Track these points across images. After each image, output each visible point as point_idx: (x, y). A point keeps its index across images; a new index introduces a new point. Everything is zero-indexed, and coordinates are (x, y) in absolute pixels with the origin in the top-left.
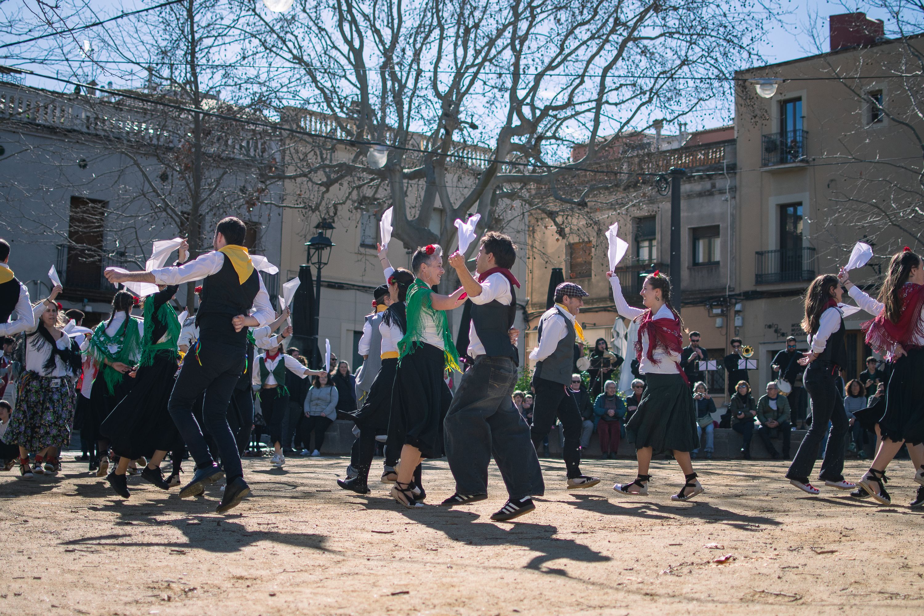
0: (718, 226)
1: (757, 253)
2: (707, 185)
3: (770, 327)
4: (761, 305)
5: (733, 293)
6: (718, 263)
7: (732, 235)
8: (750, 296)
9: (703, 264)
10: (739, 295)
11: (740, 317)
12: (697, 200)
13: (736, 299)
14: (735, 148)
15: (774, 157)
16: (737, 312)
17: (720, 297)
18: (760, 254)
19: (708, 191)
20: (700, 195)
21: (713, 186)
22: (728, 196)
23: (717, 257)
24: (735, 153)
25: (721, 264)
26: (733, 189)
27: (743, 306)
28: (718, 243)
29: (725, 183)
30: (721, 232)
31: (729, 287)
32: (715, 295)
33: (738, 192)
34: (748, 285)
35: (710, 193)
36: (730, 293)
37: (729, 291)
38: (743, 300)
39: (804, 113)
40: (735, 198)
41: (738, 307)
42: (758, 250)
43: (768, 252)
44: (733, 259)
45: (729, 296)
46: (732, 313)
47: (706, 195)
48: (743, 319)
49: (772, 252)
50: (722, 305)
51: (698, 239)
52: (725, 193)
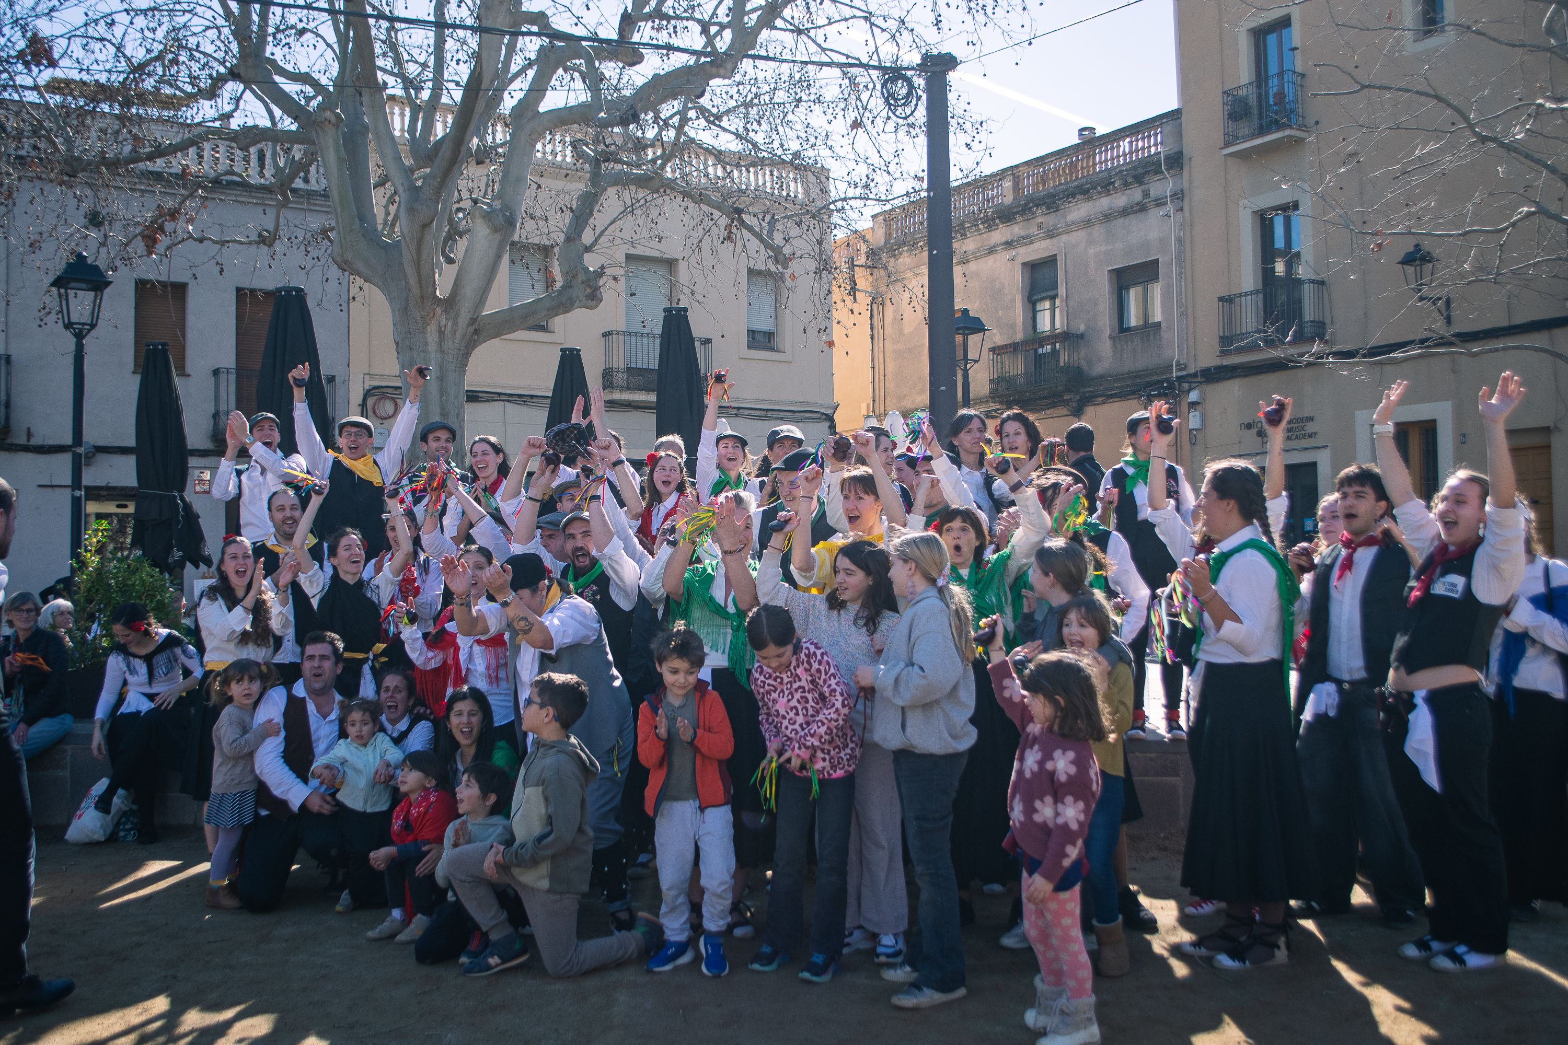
0: (1157, 261)
1: (1221, 299)
2: (1136, 194)
3: (1249, 426)
4: (1233, 389)
5: (1184, 373)
6: (1158, 325)
7: (1179, 274)
8: (1212, 376)
9: (1136, 328)
10: (1195, 375)
11: (1197, 414)
12: (1121, 221)
13: (1190, 382)
14: (1180, 125)
15: (1244, 128)
16: (1193, 405)
17: (1162, 382)
18: (1227, 300)
19: (1137, 204)
20: (1125, 212)
21: (1146, 194)
22: (1170, 208)
23: (1157, 315)
24: (1179, 135)
25: (1163, 325)
26: (1178, 196)
27: (1203, 395)
28: (1157, 290)
29: (1162, 187)
30: (1162, 270)
31: (1178, 364)
32: (1155, 378)
33: (1186, 200)
34: (1208, 357)
35: (1141, 208)
36: (1180, 374)
37: (1178, 370)
38: (1201, 383)
39: (1296, 42)
40: (1181, 209)
41: (1193, 396)
42: (1224, 293)
43: (1241, 295)
44: (1183, 314)
45: (1178, 378)
46: (1184, 407)
47: (1134, 212)
48: (1203, 416)
49: (1246, 294)
50: (1165, 395)
51: (1128, 288)
52: (1166, 204)
